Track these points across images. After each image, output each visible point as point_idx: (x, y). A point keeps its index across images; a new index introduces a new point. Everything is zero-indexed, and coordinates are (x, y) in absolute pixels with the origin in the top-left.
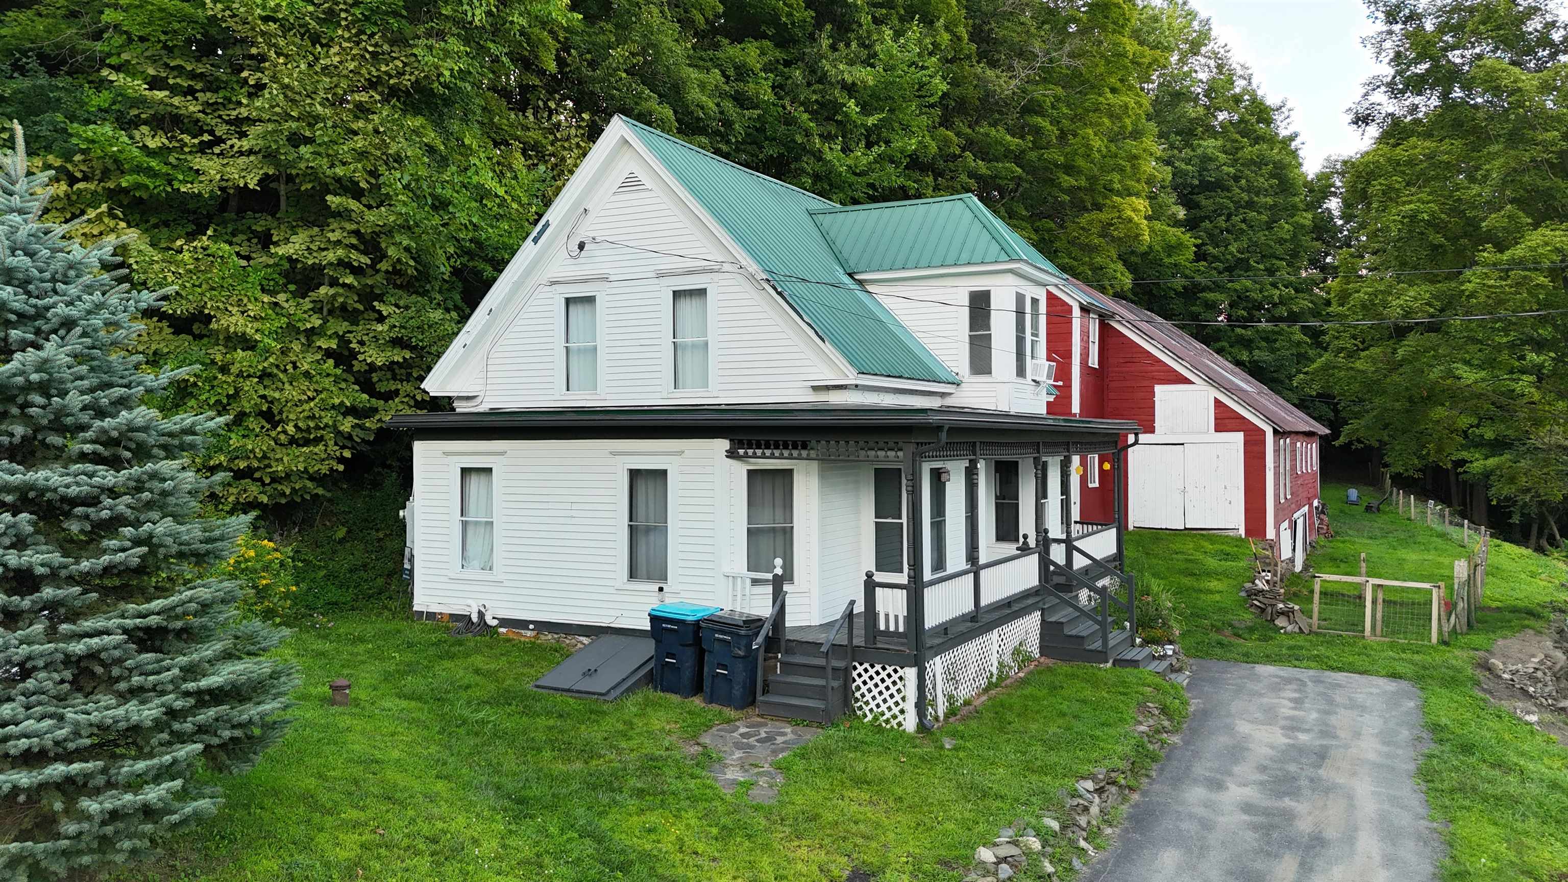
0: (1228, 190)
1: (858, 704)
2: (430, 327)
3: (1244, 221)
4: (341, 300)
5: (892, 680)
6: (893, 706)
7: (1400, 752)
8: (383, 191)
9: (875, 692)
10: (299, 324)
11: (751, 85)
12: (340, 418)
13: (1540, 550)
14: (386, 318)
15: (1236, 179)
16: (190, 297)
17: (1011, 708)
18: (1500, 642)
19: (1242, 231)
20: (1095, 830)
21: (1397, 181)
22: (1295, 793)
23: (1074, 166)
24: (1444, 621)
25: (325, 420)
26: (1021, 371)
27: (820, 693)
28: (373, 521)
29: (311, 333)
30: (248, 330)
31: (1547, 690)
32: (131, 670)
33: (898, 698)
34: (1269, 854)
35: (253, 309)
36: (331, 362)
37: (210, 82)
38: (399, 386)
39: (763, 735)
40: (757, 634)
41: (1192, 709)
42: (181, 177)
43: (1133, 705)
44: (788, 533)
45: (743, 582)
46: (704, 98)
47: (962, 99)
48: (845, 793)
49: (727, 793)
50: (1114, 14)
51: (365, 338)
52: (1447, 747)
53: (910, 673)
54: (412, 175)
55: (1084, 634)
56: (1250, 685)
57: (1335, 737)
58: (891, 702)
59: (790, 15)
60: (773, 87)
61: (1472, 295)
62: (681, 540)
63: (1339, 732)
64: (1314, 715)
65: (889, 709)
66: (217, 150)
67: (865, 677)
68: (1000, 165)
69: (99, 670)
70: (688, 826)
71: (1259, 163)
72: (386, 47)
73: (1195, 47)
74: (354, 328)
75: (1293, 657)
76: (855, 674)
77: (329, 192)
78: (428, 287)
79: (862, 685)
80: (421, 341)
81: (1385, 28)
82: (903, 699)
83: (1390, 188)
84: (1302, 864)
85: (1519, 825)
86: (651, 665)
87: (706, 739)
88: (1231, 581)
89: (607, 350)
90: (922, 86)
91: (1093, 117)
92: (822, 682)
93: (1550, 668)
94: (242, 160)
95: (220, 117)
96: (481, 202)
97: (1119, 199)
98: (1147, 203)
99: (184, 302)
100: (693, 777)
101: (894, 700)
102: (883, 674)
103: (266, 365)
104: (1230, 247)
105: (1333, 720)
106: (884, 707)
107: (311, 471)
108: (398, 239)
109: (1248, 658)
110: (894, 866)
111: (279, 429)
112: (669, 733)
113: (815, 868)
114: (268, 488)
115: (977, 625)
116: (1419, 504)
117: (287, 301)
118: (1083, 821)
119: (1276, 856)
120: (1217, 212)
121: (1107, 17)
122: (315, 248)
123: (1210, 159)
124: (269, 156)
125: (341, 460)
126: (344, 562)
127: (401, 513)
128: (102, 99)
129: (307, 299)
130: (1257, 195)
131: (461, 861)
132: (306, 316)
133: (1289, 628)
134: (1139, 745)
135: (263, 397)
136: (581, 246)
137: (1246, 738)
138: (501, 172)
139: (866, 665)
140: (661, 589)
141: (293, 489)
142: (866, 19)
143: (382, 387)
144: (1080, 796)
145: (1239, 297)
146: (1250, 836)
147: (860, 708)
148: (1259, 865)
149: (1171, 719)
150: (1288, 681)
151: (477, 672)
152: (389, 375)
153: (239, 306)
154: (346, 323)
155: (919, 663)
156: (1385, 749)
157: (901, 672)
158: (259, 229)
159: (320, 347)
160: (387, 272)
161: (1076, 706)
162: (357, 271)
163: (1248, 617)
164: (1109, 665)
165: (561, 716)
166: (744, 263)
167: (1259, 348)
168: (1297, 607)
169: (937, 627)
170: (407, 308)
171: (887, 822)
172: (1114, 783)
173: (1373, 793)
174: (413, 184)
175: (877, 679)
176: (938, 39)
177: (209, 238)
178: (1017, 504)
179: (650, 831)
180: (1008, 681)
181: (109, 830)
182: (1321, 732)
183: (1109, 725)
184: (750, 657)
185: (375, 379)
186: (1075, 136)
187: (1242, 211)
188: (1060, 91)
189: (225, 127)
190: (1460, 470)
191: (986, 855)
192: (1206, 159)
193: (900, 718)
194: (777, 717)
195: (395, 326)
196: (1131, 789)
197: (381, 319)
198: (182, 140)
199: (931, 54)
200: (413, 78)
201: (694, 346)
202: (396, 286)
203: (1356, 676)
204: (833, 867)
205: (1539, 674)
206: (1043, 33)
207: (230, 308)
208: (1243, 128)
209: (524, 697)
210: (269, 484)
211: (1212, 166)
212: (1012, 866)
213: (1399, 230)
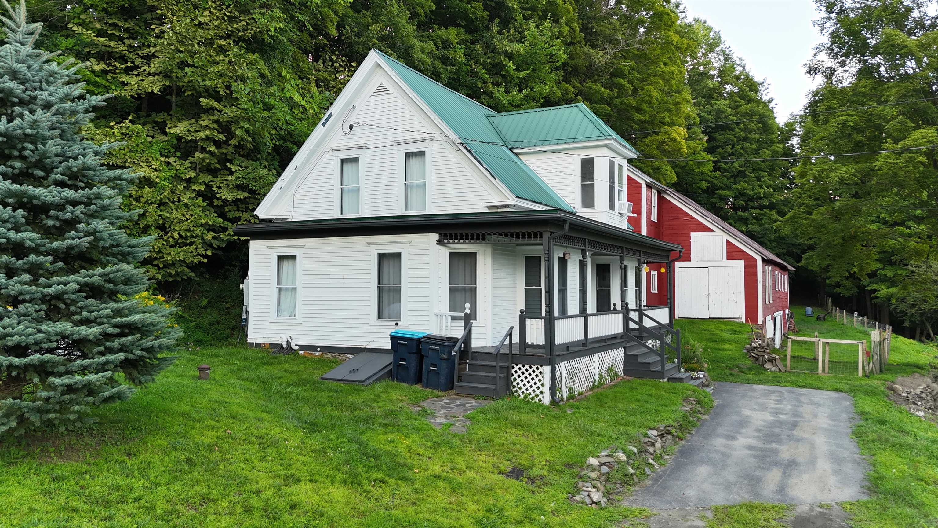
0: (733, 131)
1: (515, 389)
2: (260, 178)
3: (742, 148)
4: (207, 161)
5: (535, 374)
6: (536, 390)
7: (842, 424)
8: (234, 95)
9: (525, 381)
10: (182, 175)
11: (452, 52)
12: (205, 232)
13: (921, 341)
14: (234, 172)
15: (738, 124)
16: (118, 155)
17: (607, 396)
18: (900, 378)
19: (741, 154)
20: (659, 455)
21: (834, 103)
22: (779, 441)
23: (642, 109)
24: (866, 364)
25: (196, 232)
26: (612, 207)
27: (493, 380)
28: (224, 297)
29: (189, 181)
30: (152, 175)
31: (928, 404)
32: (81, 308)
33: (539, 384)
34: (763, 468)
35: (155, 165)
36: (200, 199)
37: (132, 34)
38: (241, 215)
39: (458, 403)
40: (454, 346)
41: (715, 404)
42: (114, 88)
43: (681, 397)
44: (473, 291)
45: (446, 319)
46: (424, 56)
47: (575, 67)
48: (508, 431)
49: (438, 429)
50: (666, 19)
51: (221, 185)
52: (870, 422)
53: (547, 369)
54: (251, 88)
55: (651, 362)
56: (750, 394)
57: (802, 417)
58: (535, 387)
59: (474, 13)
60: (465, 55)
61: (880, 169)
62: (409, 294)
63: (805, 415)
64: (789, 407)
65: (534, 391)
66: (135, 72)
67: (519, 373)
68: (598, 106)
69: (62, 306)
70: (414, 441)
71: (750, 115)
72: (237, 13)
73: (711, 48)
74: (215, 179)
75: (776, 381)
76: (513, 371)
77: (201, 97)
78: (259, 156)
79: (517, 378)
80: (255, 186)
81: (826, 15)
82: (542, 385)
83: (830, 108)
84: (784, 473)
85: (915, 458)
86: (391, 367)
87: (424, 404)
88: (737, 345)
89: (366, 189)
90: (552, 56)
91: (654, 79)
92: (495, 375)
93: (930, 393)
94: (151, 78)
95: (138, 54)
96: (291, 110)
97: (668, 128)
98: (685, 130)
99: (114, 158)
100: (416, 419)
101: (537, 386)
102: (530, 371)
103: (162, 196)
104: (734, 164)
105: (801, 409)
106: (530, 390)
107: (187, 262)
108: (242, 124)
109: (748, 382)
110: (537, 466)
111: (169, 234)
112: (402, 401)
113: (490, 465)
114: (161, 271)
115: (585, 348)
116: (849, 317)
117: (175, 162)
118: (651, 450)
119: (768, 469)
120: (726, 143)
121: (661, 21)
122: (193, 130)
123: (722, 112)
124: (166, 75)
125: (205, 256)
126: (206, 319)
127: (241, 286)
128: (69, 43)
129: (187, 161)
130: (750, 134)
131: (277, 447)
132: (186, 171)
133: (773, 369)
134: (685, 417)
135: (160, 216)
136: (351, 127)
137: (748, 417)
138: (303, 93)
139: (520, 366)
140: (397, 324)
141: (176, 272)
142: (519, 17)
143: (230, 215)
144: (650, 438)
145: (740, 193)
146: (752, 460)
147: (516, 391)
148: (758, 473)
149: (703, 407)
150: (774, 392)
151: (286, 371)
152: (235, 208)
153: (147, 162)
154: (210, 176)
155: (552, 364)
156: (832, 423)
157: (541, 369)
158: (160, 120)
159: (194, 190)
160: (235, 145)
161: (646, 398)
162: (217, 144)
163: (748, 363)
164: (665, 380)
165: (337, 391)
166: (447, 134)
167: (752, 224)
168: (777, 357)
169: (562, 344)
170: (246, 167)
171: (533, 445)
172: (670, 433)
173: (826, 442)
174: (252, 94)
175: (526, 374)
176: (562, 29)
177: (130, 121)
178: (610, 290)
179: (390, 442)
180: (605, 386)
181: (66, 397)
182: (793, 414)
183: (666, 406)
184: (450, 360)
185: (227, 210)
186: (642, 90)
187: (741, 142)
188: (633, 63)
189: (141, 60)
190: (873, 295)
191: (594, 461)
192: (719, 112)
193: (540, 396)
194: (466, 395)
195: (239, 178)
196: (679, 438)
197: (231, 173)
198: (115, 66)
199: (557, 38)
200: (252, 32)
201: (418, 186)
202: (240, 155)
203: (814, 390)
204: (501, 465)
205: (924, 395)
206: (623, 29)
207: (141, 164)
208: (742, 95)
209: (314, 382)
210: (162, 268)
211: (723, 116)
212: (609, 467)
213: (836, 132)
